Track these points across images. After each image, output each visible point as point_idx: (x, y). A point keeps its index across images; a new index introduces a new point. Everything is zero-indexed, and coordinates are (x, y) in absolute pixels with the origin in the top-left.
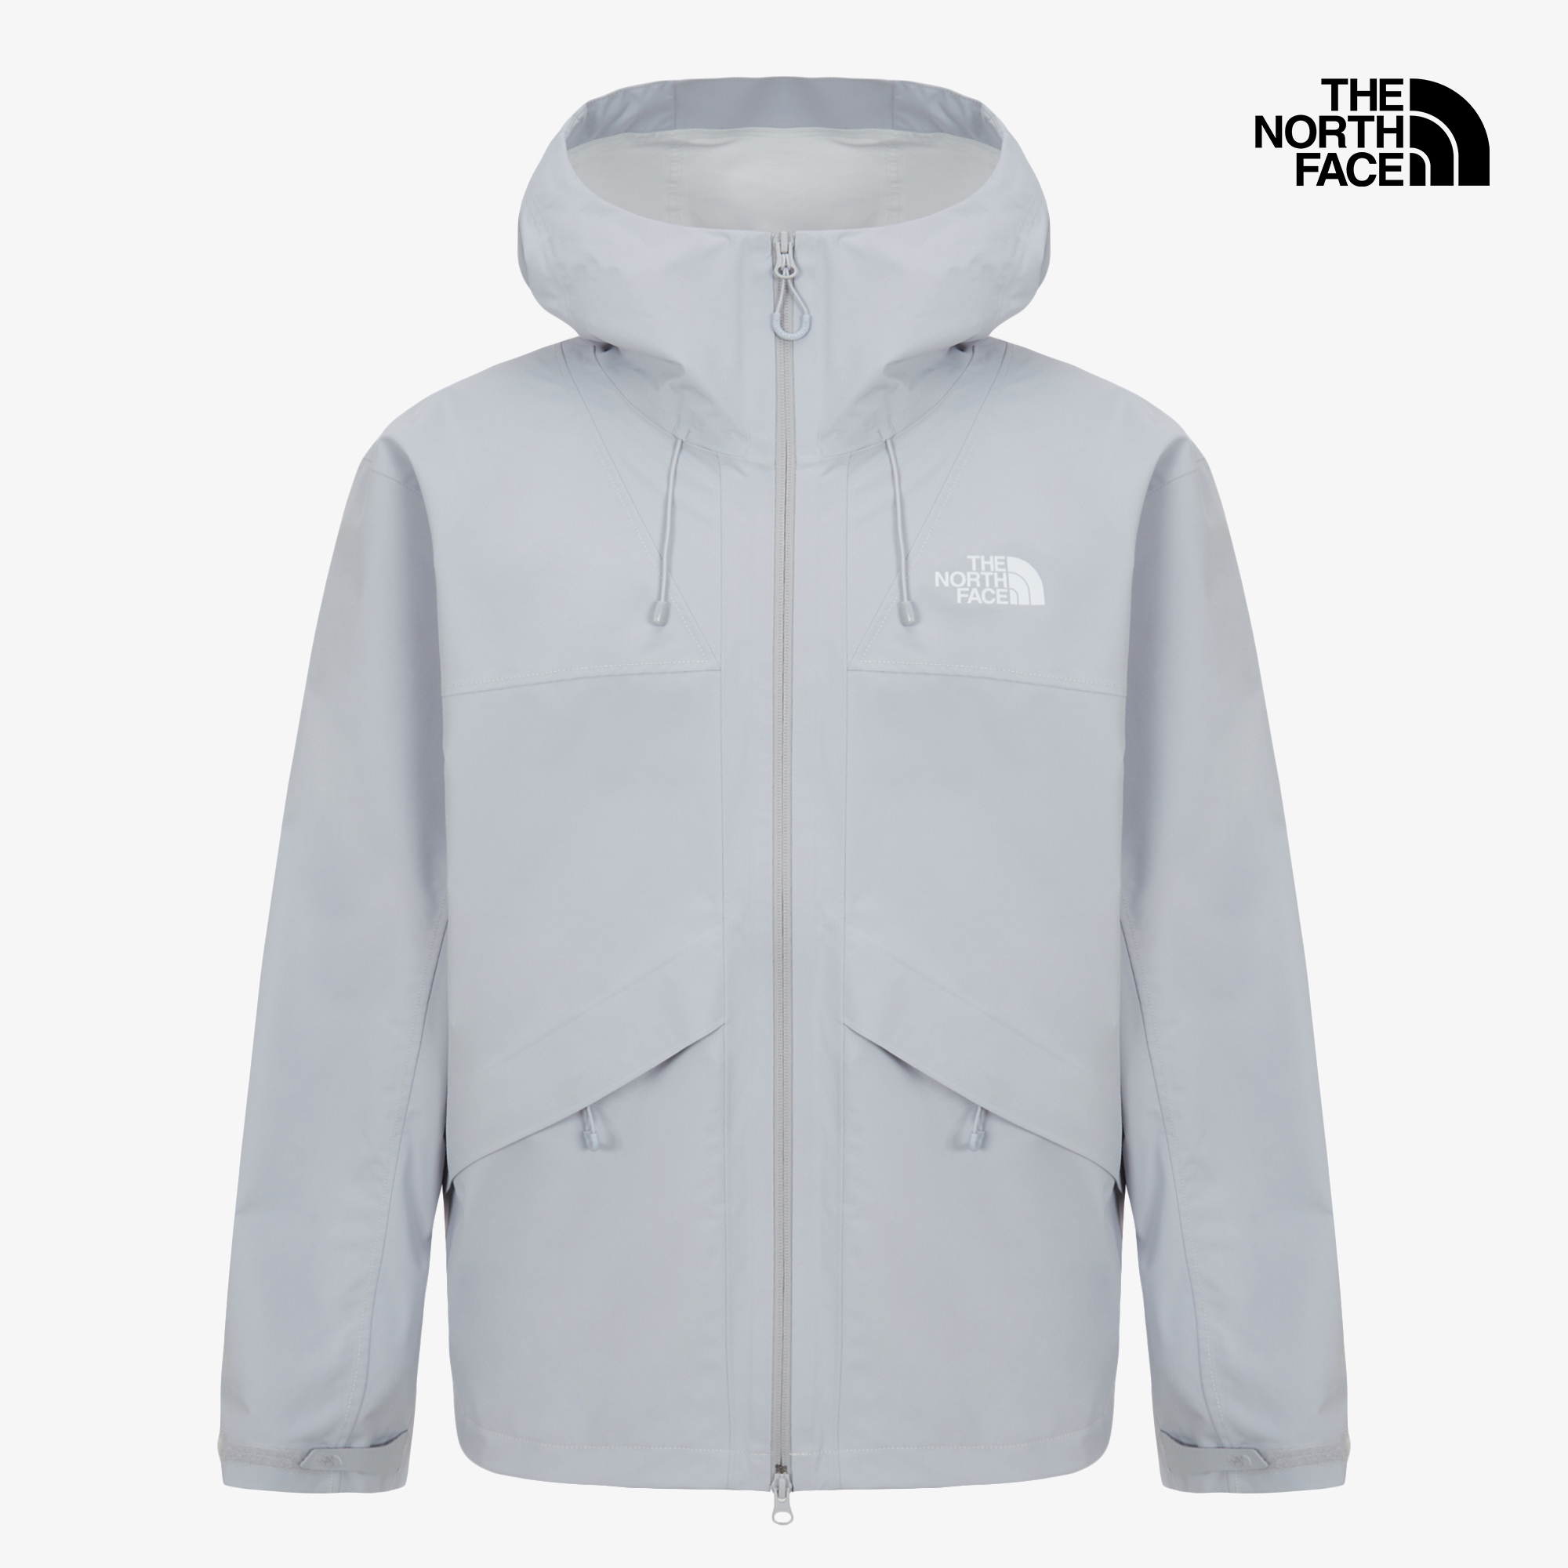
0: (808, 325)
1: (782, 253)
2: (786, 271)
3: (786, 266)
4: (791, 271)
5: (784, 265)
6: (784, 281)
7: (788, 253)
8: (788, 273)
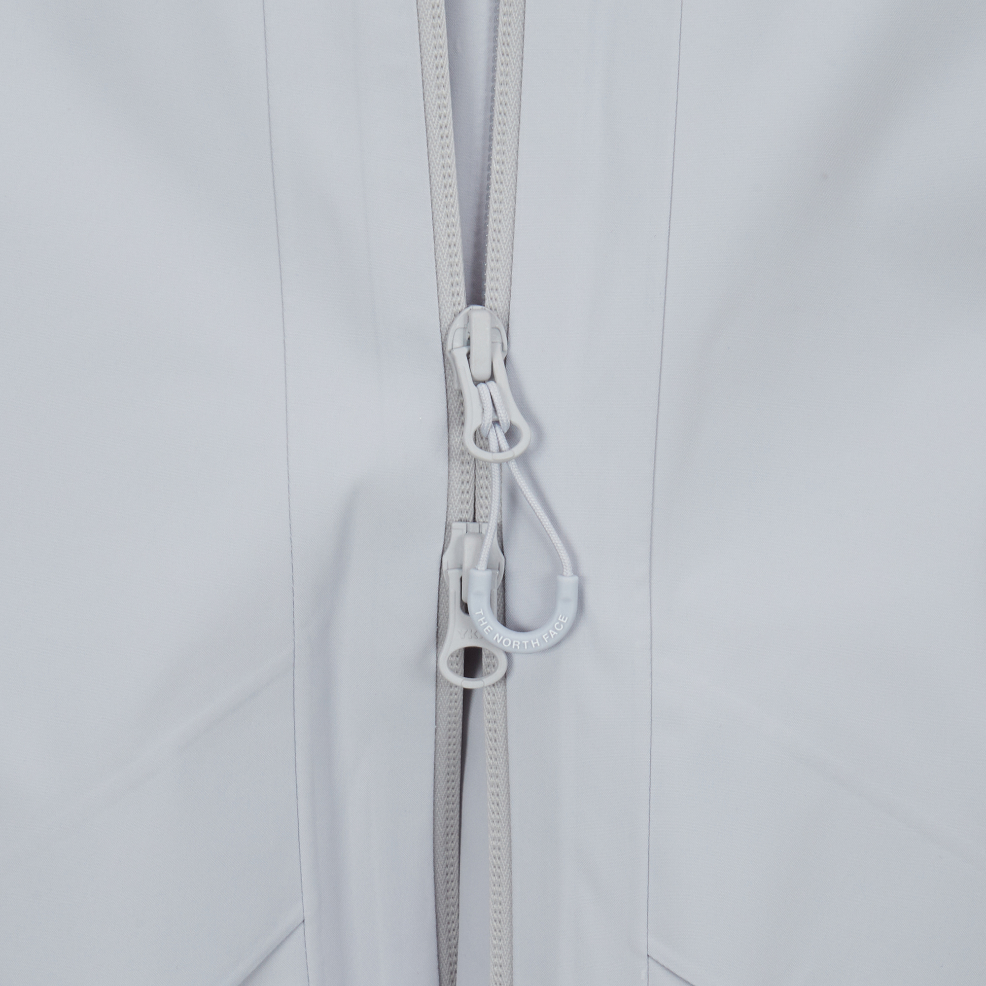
0: (572, 607)
1: (476, 383)
2: (497, 437)
3: (496, 422)
4: (511, 435)
5: (489, 416)
6: (495, 468)
7: (492, 378)
8: (504, 444)
